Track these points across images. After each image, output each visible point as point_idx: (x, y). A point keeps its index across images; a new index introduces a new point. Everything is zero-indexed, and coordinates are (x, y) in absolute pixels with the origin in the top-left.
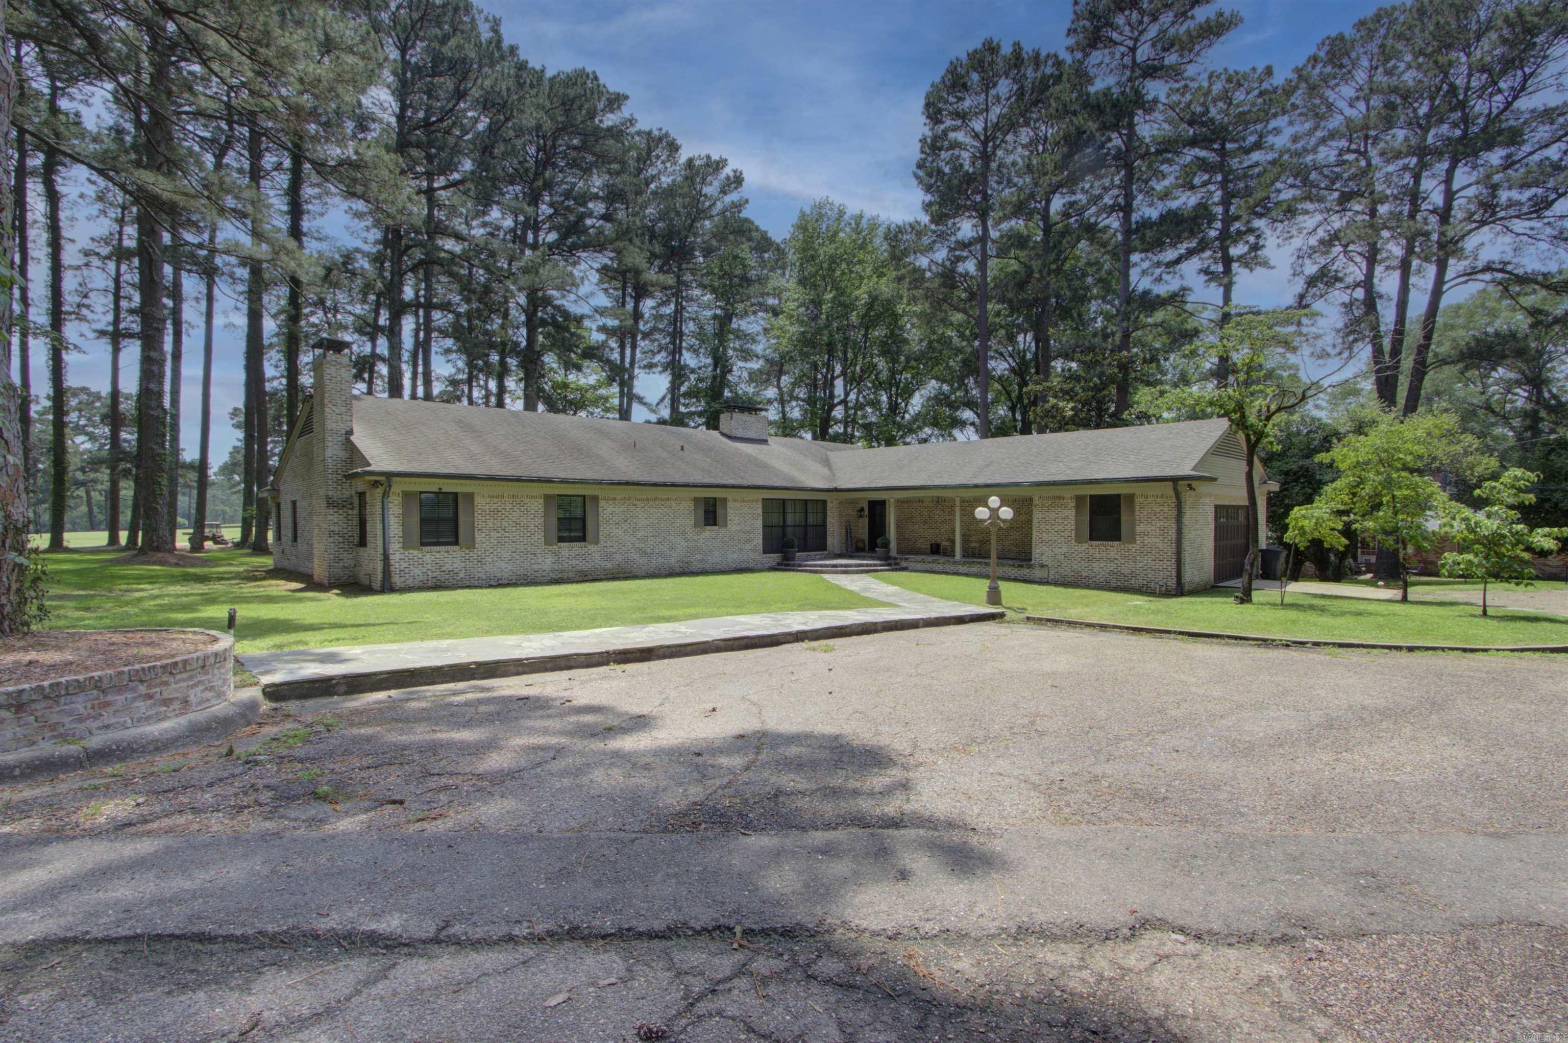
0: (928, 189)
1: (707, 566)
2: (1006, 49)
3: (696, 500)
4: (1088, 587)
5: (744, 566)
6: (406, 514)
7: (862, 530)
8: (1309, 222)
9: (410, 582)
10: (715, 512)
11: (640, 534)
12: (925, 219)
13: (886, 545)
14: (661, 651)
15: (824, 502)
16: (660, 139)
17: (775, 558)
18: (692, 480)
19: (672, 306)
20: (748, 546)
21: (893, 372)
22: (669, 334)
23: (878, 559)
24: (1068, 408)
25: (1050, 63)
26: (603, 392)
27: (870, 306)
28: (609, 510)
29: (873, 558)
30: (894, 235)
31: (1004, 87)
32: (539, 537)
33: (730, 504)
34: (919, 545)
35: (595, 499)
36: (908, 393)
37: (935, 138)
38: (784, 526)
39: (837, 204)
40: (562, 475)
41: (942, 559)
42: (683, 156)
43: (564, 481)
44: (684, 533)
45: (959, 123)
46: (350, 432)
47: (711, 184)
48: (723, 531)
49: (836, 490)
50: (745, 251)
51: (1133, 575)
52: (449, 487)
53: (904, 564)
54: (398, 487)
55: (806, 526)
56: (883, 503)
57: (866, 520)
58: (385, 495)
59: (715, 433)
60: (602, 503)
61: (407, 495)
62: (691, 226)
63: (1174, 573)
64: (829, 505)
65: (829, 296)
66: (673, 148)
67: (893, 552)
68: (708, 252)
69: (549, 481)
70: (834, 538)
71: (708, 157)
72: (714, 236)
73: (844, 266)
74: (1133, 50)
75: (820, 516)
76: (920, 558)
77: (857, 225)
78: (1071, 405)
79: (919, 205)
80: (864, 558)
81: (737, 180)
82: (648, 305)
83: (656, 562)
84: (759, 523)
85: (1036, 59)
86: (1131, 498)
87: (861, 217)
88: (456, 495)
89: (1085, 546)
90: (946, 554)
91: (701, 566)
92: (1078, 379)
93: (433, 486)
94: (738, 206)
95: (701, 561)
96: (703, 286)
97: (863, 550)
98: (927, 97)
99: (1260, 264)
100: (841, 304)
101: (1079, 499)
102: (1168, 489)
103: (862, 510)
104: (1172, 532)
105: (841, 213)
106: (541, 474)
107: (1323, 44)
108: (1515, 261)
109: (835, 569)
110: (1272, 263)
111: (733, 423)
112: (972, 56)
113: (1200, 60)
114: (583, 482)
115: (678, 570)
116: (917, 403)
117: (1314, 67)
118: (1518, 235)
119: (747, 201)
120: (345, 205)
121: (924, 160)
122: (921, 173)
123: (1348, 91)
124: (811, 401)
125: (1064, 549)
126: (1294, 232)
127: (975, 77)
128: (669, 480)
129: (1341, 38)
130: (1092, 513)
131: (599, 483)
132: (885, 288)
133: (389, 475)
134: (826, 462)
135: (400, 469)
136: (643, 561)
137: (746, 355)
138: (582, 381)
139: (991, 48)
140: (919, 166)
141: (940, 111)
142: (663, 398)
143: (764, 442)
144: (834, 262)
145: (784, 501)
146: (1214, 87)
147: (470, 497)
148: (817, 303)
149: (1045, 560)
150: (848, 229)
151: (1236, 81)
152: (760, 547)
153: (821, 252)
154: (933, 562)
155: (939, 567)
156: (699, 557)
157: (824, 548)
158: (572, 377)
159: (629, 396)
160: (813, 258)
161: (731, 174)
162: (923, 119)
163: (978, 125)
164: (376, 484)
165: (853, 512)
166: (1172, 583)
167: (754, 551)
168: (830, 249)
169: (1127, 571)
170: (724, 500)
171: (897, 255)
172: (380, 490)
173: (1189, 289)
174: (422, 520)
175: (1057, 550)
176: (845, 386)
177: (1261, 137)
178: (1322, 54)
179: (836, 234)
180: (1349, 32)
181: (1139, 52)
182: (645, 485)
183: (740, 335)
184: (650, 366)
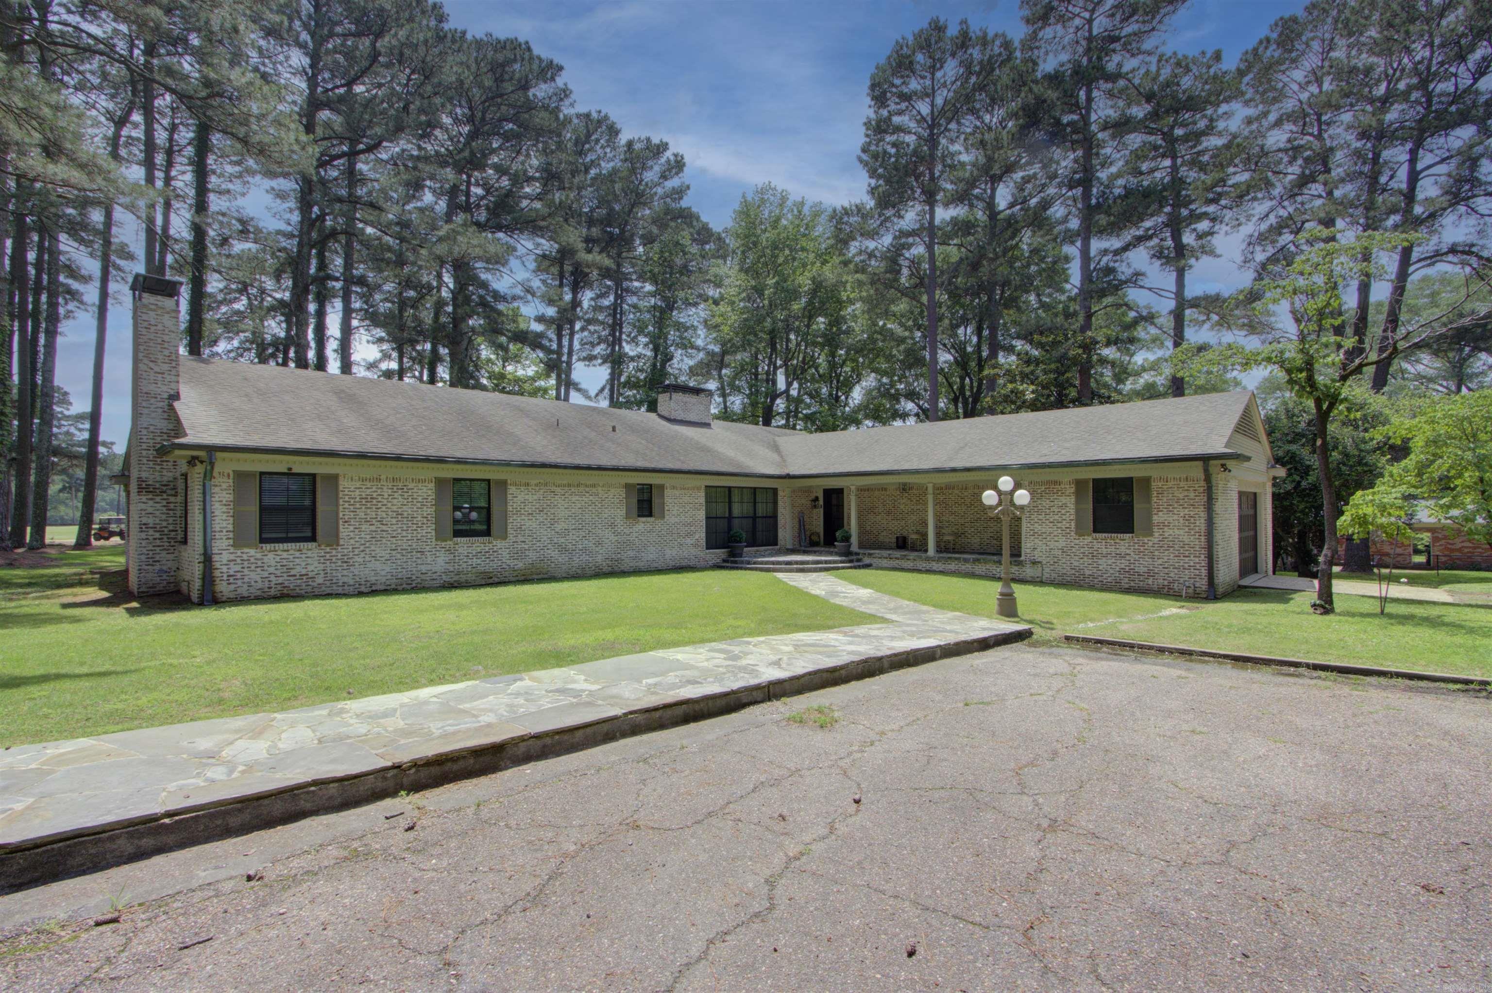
0: (873, 173)
1: (641, 564)
2: (953, 31)
3: (628, 486)
4: (1092, 588)
5: (684, 563)
6: (239, 499)
7: (817, 521)
8: (1260, 208)
9: (244, 591)
10: (650, 501)
11: (559, 527)
12: (871, 203)
13: (847, 539)
14: (522, 748)
15: (775, 491)
16: (599, 122)
17: (720, 554)
18: (623, 463)
19: (612, 298)
20: (689, 541)
21: (832, 366)
22: (610, 326)
23: (837, 554)
24: (1029, 392)
25: (998, 43)
26: (542, 383)
27: (814, 292)
28: (521, 498)
29: (831, 554)
30: (839, 217)
31: (951, 69)
32: (429, 530)
33: (668, 492)
34: (881, 538)
35: (503, 484)
36: (847, 386)
37: (879, 122)
38: (730, 518)
39: (779, 189)
40: (459, 454)
41: (913, 555)
42: (623, 138)
43: (459, 461)
44: (613, 525)
45: (904, 105)
46: (176, 396)
47: (651, 168)
48: (659, 522)
49: (788, 477)
50: (685, 237)
51: (1150, 573)
52: (302, 466)
53: (867, 560)
54: (225, 466)
55: (754, 518)
56: (840, 492)
57: (821, 511)
58: (208, 475)
59: (653, 415)
60: (512, 490)
61: (240, 477)
62: (631, 211)
63: (1204, 572)
64: (780, 493)
65: (771, 282)
66: (613, 132)
67: (855, 548)
68: (649, 240)
69: (441, 460)
70: (786, 532)
71: (648, 140)
72: (654, 222)
73: (787, 252)
74: (1090, 22)
75: (770, 506)
76: (885, 553)
77: (800, 212)
78: (1032, 388)
79: (865, 188)
80: (820, 553)
81: (678, 165)
82: (587, 298)
83: (578, 561)
84: (701, 515)
85: (984, 42)
86: (1146, 482)
87: (802, 203)
88: (314, 476)
89: (1089, 539)
90: (914, 549)
91: (633, 564)
92: (1037, 362)
93: (279, 464)
94: (679, 193)
95: (635, 558)
96: (641, 278)
97: (817, 544)
98: (873, 78)
99: (1206, 253)
100: (783, 290)
101: (1079, 484)
102: (1196, 470)
103: (816, 499)
104: (1201, 523)
105: (784, 199)
106: (432, 452)
107: (1276, 25)
108: (1480, 242)
109: (789, 567)
110: (1218, 251)
111: (672, 404)
112: (917, 36)
113: (1163, 28)
114: (485, 462)
115: (606, 569)
116: (857, 395)
117: (1266, 48)
118: (1482, 215)
119: (688, 187)
120: (268, 183)
121: (869, 143)
122: (865, 157)
123: (1298, 75)
124: (754, 394)
125: (1062, 543)
126: (1243, 220)
127: (920, 57)
128: (593, 462)
129: (1294, 20)
130: (1096, 501)
131: (507, 464)
132: (829, 274)
133: (212, 449)
134: (776, 448)
135: (230, 441)
136: (562, 559)
137: (687, 345)
138: (520, 373)
139: (938, 28)
140: (864, 151)
141: (884, 93)
142: (602, 390)
143: (707, 425)
144: (776, 248)
145: (730, 488)
146: (1162, 71)
147: (333, 479)
148: (759, 291)
149: (1037, 555)
150: (790, 216)
151: (1183, 65)
152: (703, 542)
153: (764, 237)
154: (904, 557)
155: (909, 564)
156: (631, 553)
157: (775, 543)
158: (510, 368)
159: (567, 384)
160: (755, 244)
161: (672, 158)
162: (868, 101)
163: (924, 108)
164: (192, 461)
165: (805, 502)
166: (1202, 584)
167: (695, 546)
168: (771, 235)
169: (1142, 570)
170: (662, 487)
171: (842, 240)
172: (199, 469)
173: (1143, 274)
174: (263, 509)
175: (1052, 544)
176: (787, 378)
177: (1211, 120)
178: (1274, 36)
179: (778, 220)
180: (1300, 14)
181: (1095, 24)
182: (565, 467)
183: (681, 327)
184: (590, 358)
